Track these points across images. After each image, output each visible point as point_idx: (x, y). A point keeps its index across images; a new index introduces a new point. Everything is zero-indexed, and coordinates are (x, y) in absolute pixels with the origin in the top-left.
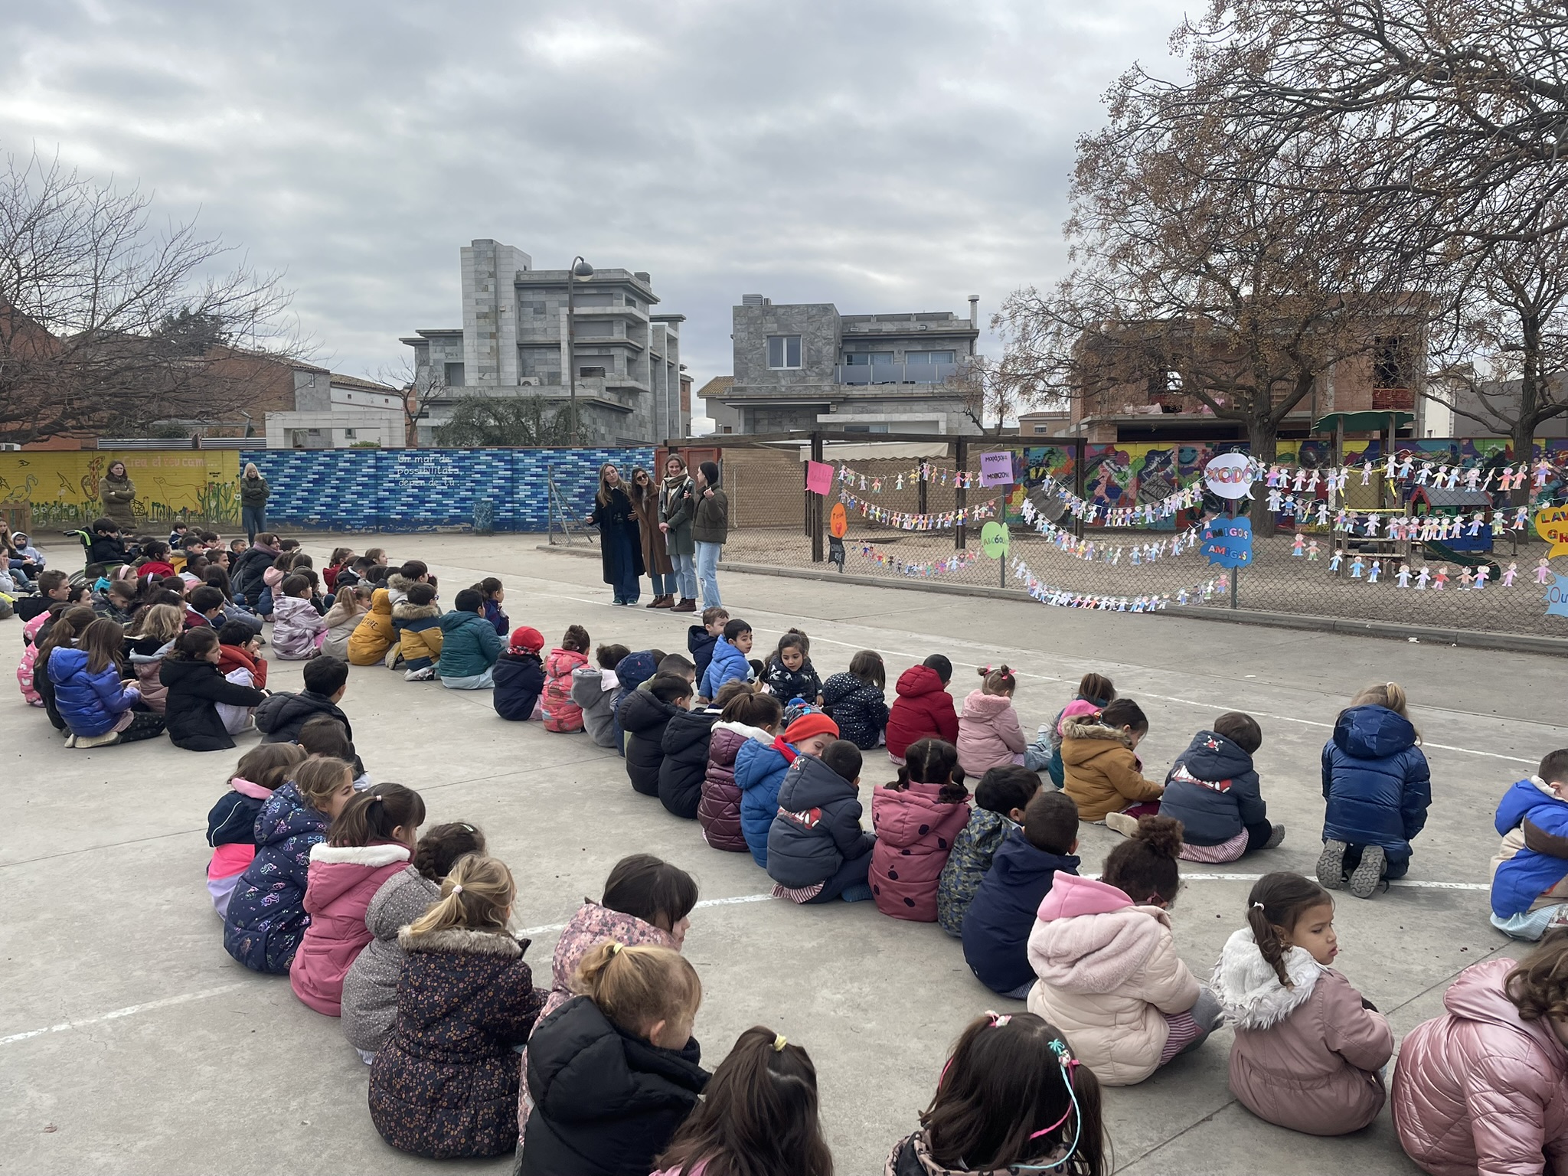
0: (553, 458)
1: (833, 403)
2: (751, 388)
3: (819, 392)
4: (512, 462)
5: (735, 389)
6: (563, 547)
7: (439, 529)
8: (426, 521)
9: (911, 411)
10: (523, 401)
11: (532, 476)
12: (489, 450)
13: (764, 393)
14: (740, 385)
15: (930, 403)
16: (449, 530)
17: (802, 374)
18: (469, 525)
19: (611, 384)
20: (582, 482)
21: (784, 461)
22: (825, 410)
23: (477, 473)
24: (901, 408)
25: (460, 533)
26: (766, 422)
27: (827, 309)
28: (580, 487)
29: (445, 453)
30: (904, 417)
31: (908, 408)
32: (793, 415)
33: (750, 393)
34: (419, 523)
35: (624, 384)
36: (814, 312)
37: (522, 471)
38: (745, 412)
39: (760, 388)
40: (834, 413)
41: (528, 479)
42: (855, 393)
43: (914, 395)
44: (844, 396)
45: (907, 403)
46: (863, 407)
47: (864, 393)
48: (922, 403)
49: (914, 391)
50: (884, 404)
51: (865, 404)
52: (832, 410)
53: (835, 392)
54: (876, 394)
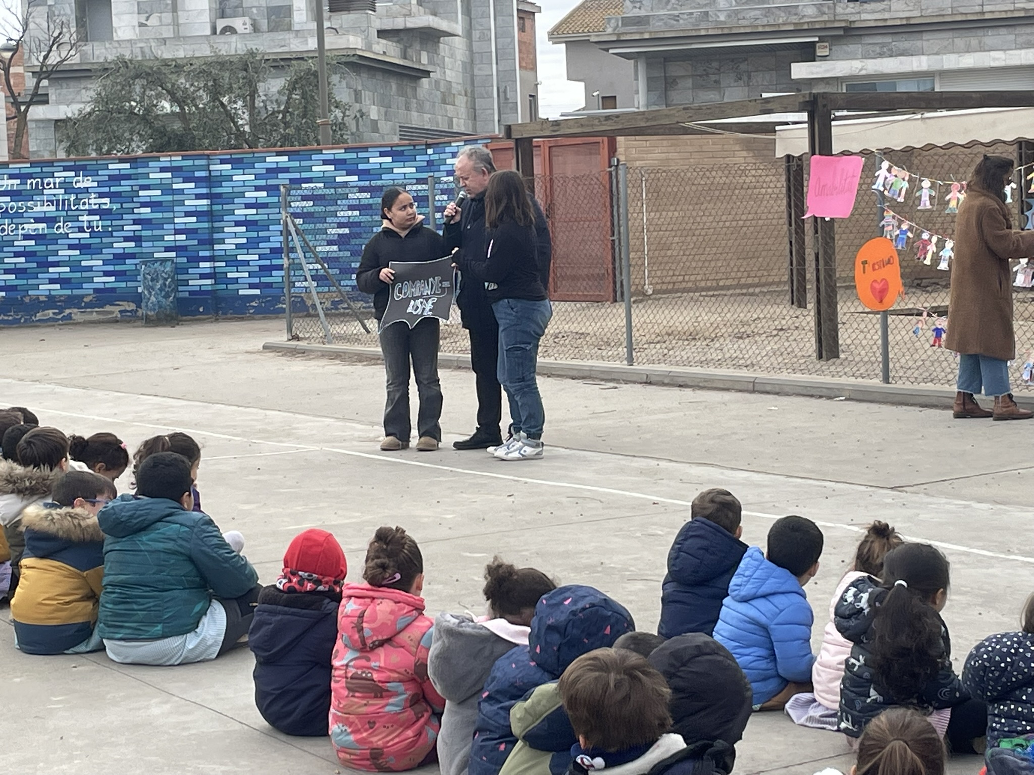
0: (286, 170)
1: (822, 38)
2: (659, 18)
3: (794, 19)
4: (210, 181)
5: (627, 21)
6: (316, 345)
7: (77, 315)
8: (51, 301)
9: (982, 49)
10: (223, 64)
11: (248, 206)
12: (165, 161)
13: (684, 25)
14: (636, 12)
15: (1019, 30)
16: (94, 317)
18: (132, 306)
19: (388, 25)
20: (344, 214)
21: (741, 157)
22: (808, 53)
23: (144, 205)
24: (960, 42)
25: (116, 321)
26: (689, 83)
28: (340, 225)
29: (84, 168)
30: (968, 61)
31: (974, 42)
33: (657, 28)
34: (38, 305)
35: (412, 23)
37: (230, 199)
38: (649, 66)
39: (676, 18)
40: (824, 58)
41: (241, 212)
42: (864, 16)
43: (987, 16)
44: (843, 24)
45: (974, 32)
46: (883, 45)
47: (886, 15)
48: (1003, 31)
49: (987, 8)
50: (926, 36)
51: (888, 39)
52: (819, 52)
53: (825, 18)
54: (908, 18)
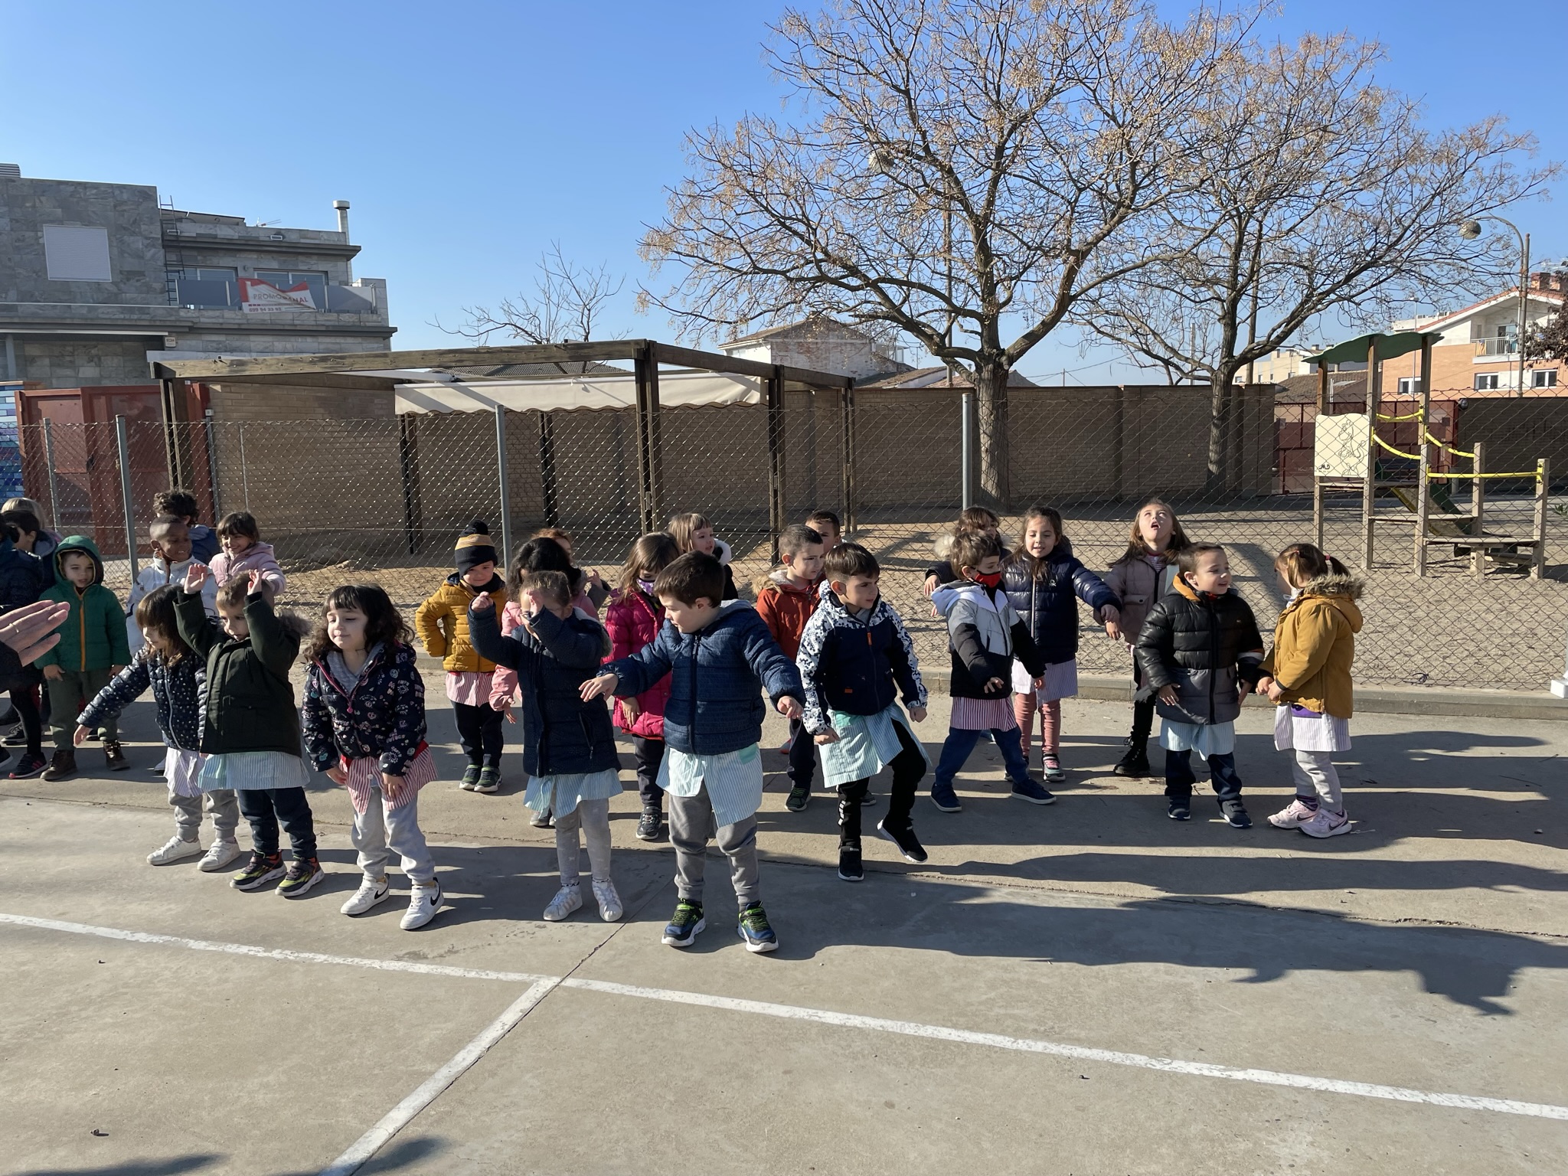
1: (171, 334)
2: (26, 307)
3: (147, 317)
13: (50, 314)
15: (321, 339)
17: (114, 289)
22: (156, 344)
26: (47, 361)
27: (148, 194)
32: (94, 352)
33: (26, 315)
36: (125, 196)
38: (13, 346)
39: (42, 308)
40: (171, 349)
42: (202, 320)
43: (298, 328)
44: (190, 324)
45: (287, 338)
46: (219, 342)
47: (221, 321)
48: (309, 339)
49: (296, 322)
50: (252, 338)
51: (222, 338)
52: (167, 344)
53: (173, 318)
54: (239, 324)
